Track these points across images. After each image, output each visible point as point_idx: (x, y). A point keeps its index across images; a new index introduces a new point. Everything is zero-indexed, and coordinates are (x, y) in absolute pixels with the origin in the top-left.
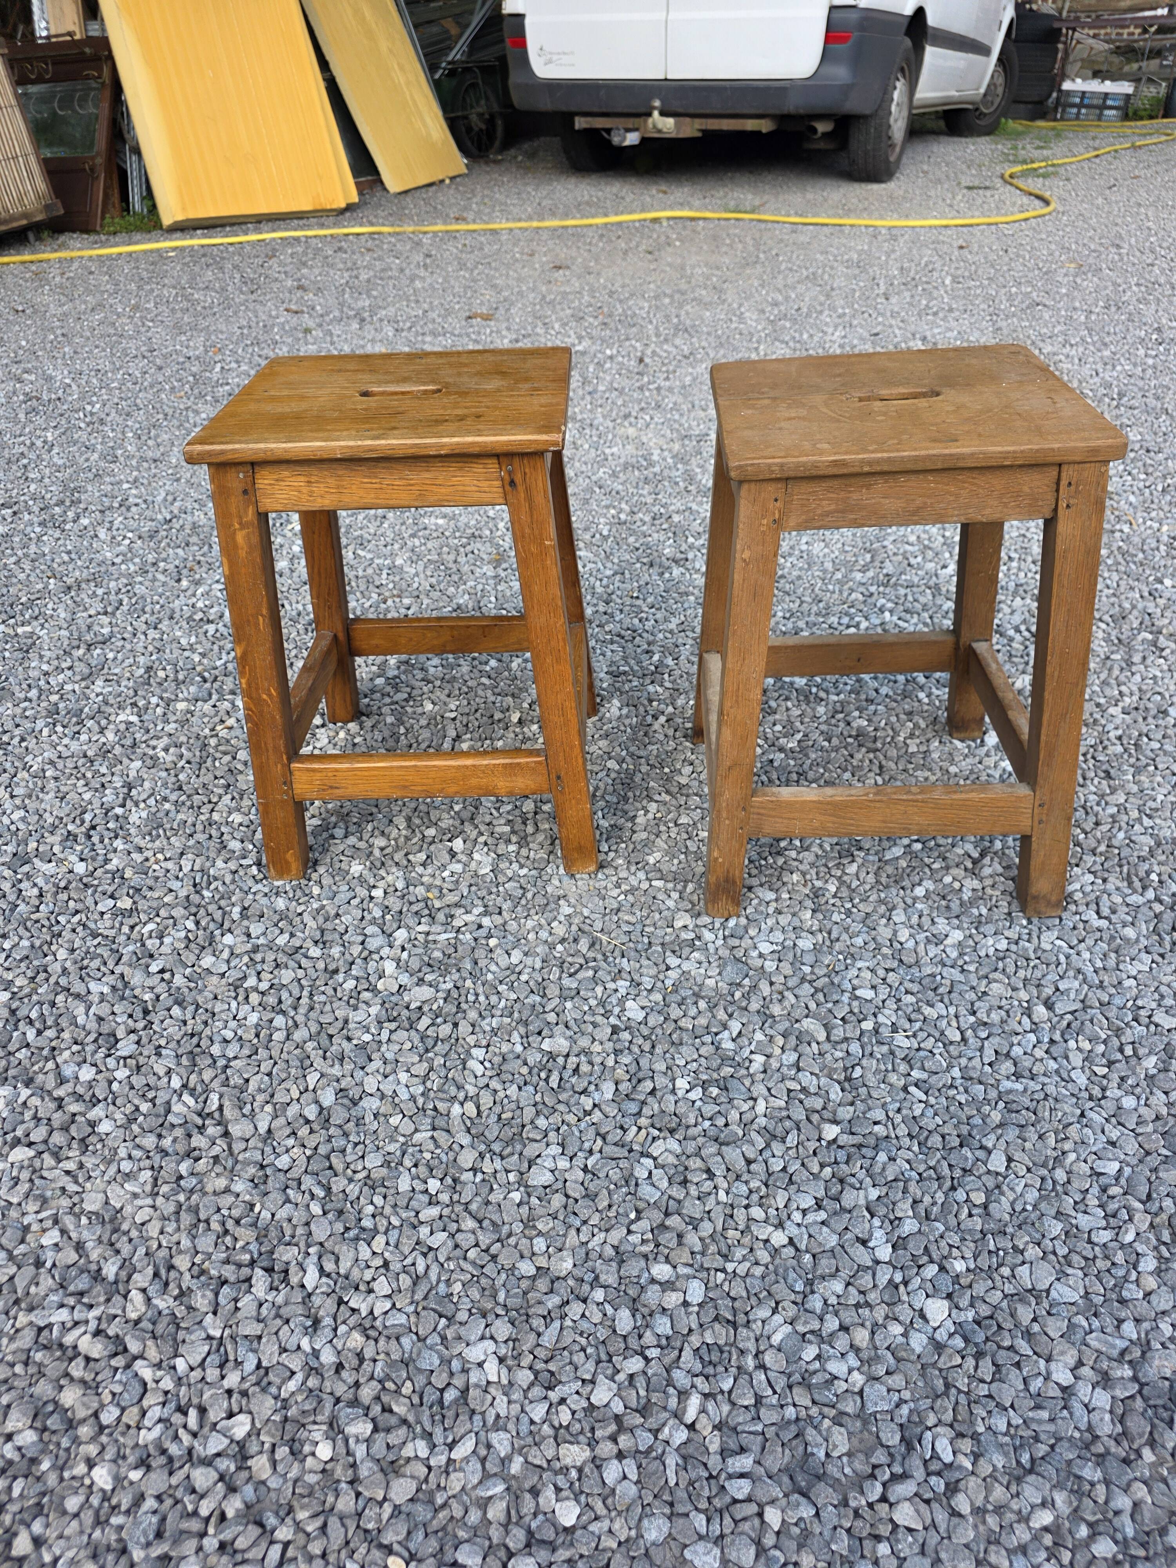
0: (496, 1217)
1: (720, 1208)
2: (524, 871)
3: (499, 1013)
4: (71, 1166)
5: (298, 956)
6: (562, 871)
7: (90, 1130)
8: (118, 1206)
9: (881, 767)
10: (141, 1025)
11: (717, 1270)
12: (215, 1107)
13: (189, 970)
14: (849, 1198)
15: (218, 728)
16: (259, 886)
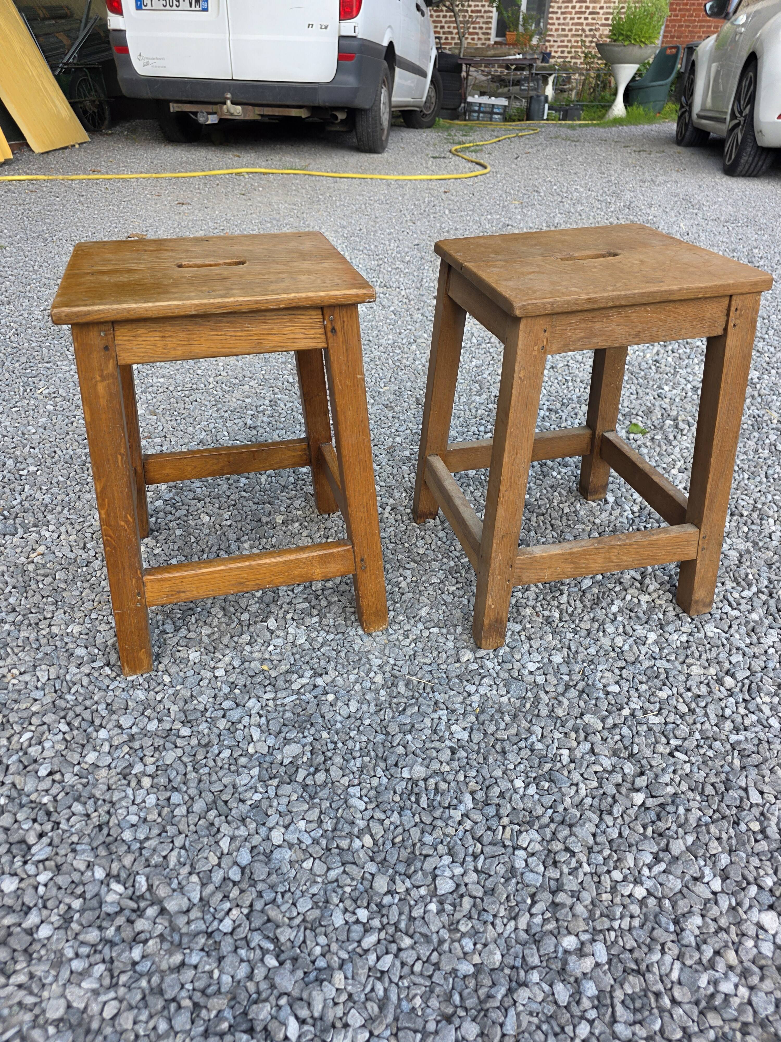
0: (424, 930)
1: (588, 877)
2: (331, 637)
3: (358, 754)
4: (21, 978)
5: (172, 738)
6: (360, 631)
7: (28, 939)
8: (82, 1006)
9: (552, 526)
10: (48, 827)
11: (608, 930)
12: (144, 888)
13: (77, 768)
14: (677, 847)
15: (33, 555)
16: (116, 683)
